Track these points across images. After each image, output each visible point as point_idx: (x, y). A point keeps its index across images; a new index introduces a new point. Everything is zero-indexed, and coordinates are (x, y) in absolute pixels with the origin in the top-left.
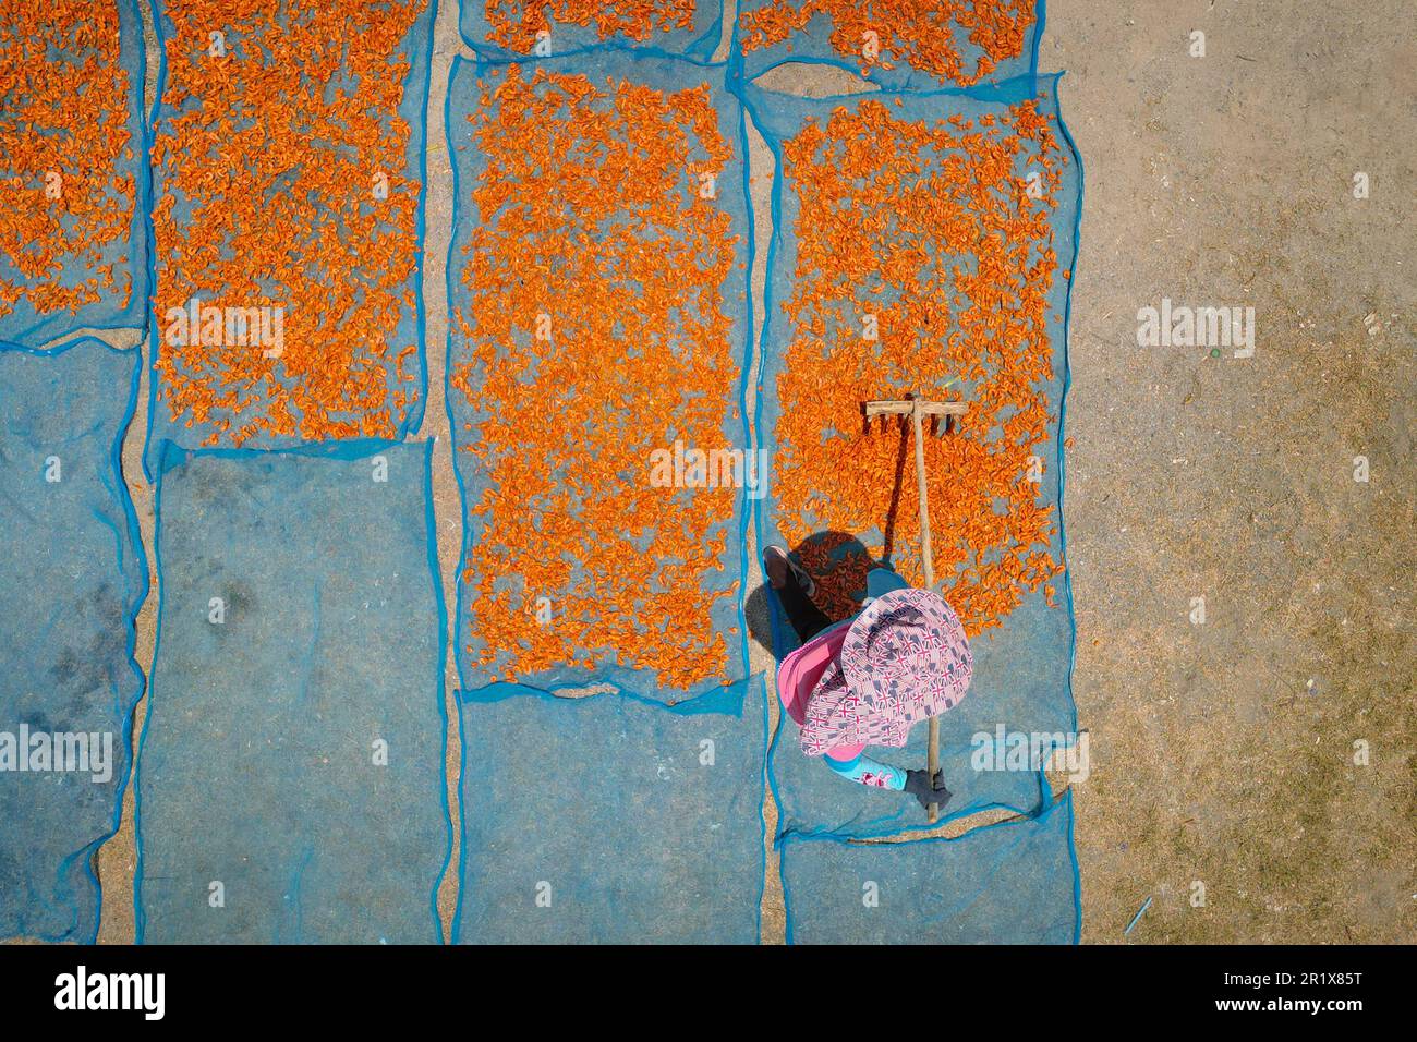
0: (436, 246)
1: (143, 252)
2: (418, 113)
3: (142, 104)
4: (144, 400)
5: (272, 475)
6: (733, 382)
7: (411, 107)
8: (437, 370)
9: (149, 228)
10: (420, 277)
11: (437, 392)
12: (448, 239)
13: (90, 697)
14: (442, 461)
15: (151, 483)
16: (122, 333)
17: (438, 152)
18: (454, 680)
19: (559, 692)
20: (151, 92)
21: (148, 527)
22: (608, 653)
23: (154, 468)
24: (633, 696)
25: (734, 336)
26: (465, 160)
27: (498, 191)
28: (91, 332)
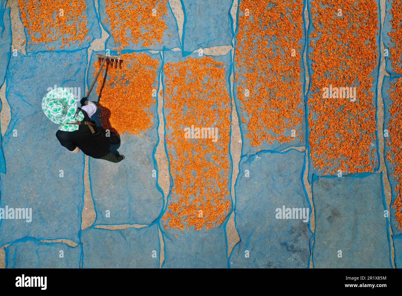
0: (380, 123)
2: (375, 90)
4: (307, 165)
5: (341, 182)
7: (372, 90)
8: (382, 154)
9: (306, 121)
10: (376, 131)
11: (382, 160)
12: (383, 121)
13: (299, 238)
14: (385, 177)
15: (310, 184)
16: (301, 147)
17: (380, 99)
18: (391, 233)
20: (307, 87)
21: (310, 196)
23: (311, 180)
26: (387, 101)
28: (293, 147)
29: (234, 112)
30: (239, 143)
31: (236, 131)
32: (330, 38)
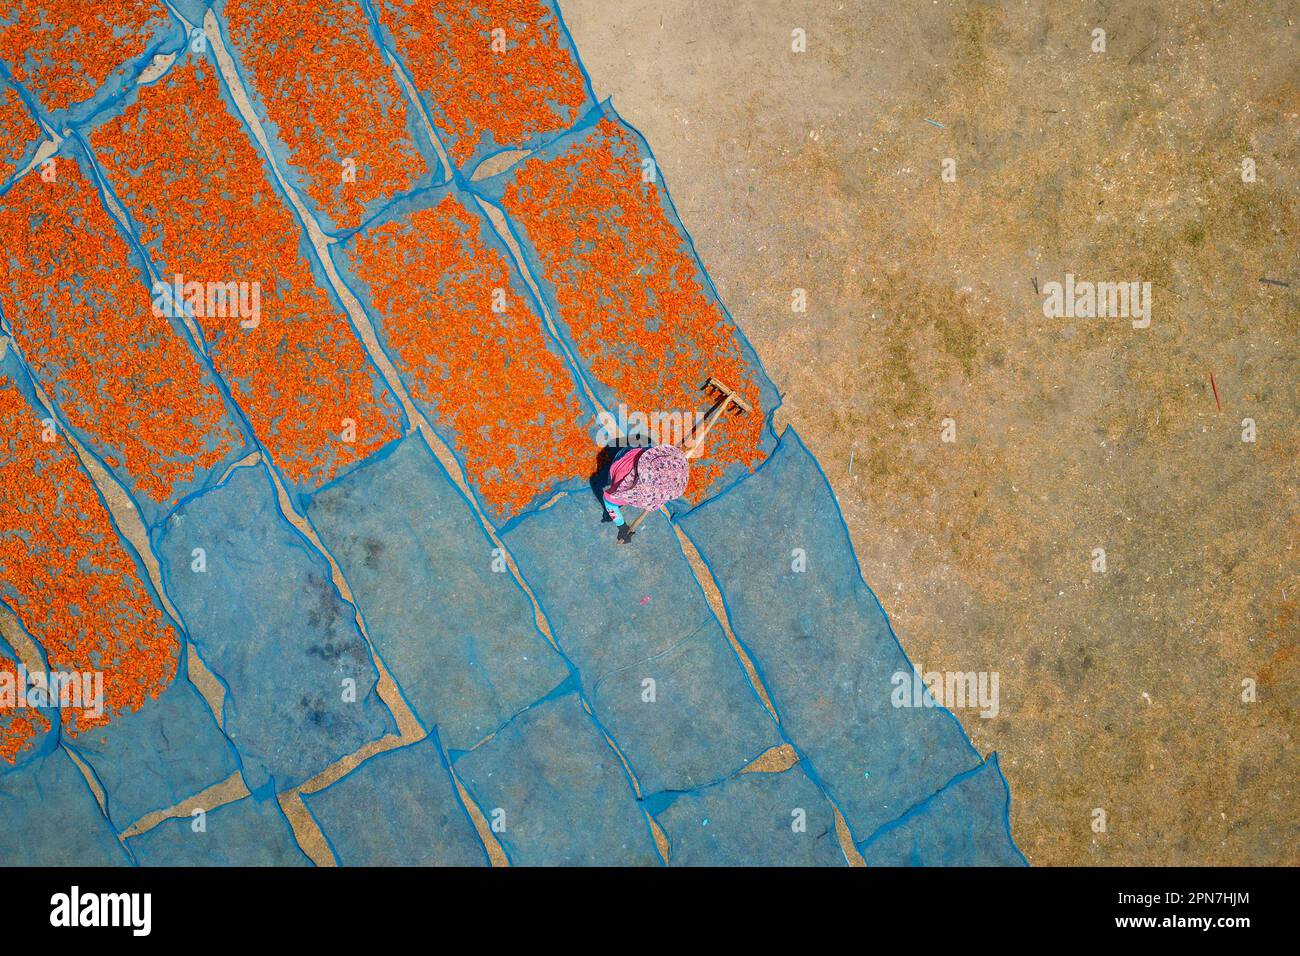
0: (369, 338)
1: (237, 414)
2: (325, 281)
3: (198, 349)
4: (278, 483)
5: (355, 484)
6: (540, 325)
7: (320, 279)
8: (402, 395)
9: (235, 403)
10: (370, 356)
11: (408, 405)
12: (372, 332)
13: (333, 626)
14: (429, 436)
15: (303, 518)
16: (250, 457)
17: (344, 293)
18: (491, 529)
19: (541, 508)
20: (198, 340)
21: (313, 538)
22: (553, 479)
23: (301, 510)
24: (575, 491)
25: (528, 303)
26: (358, 291)
27: (383, 297)
28: (236, 465)
29: (85, 456)
30: (130, 510)
31: (111, 490)
32: (182, 227)
